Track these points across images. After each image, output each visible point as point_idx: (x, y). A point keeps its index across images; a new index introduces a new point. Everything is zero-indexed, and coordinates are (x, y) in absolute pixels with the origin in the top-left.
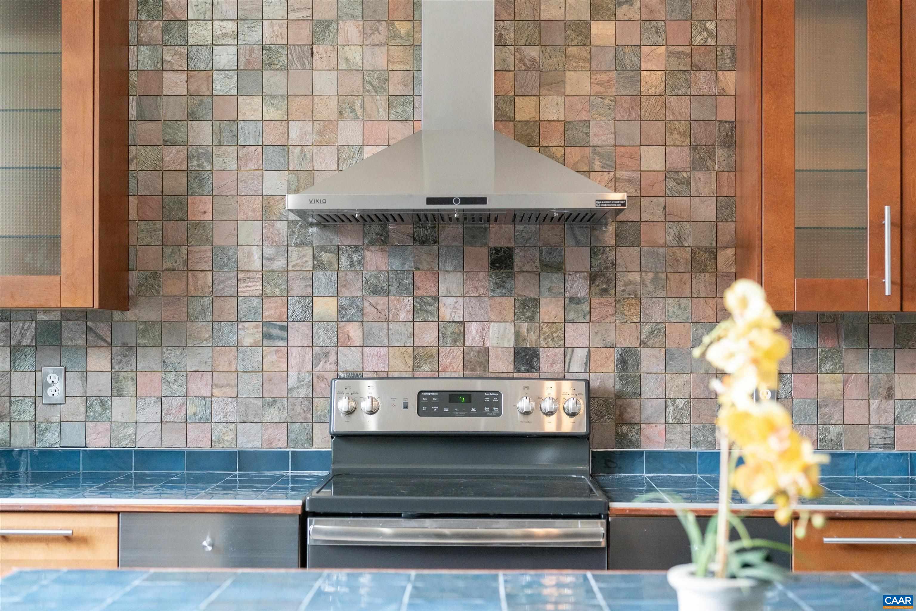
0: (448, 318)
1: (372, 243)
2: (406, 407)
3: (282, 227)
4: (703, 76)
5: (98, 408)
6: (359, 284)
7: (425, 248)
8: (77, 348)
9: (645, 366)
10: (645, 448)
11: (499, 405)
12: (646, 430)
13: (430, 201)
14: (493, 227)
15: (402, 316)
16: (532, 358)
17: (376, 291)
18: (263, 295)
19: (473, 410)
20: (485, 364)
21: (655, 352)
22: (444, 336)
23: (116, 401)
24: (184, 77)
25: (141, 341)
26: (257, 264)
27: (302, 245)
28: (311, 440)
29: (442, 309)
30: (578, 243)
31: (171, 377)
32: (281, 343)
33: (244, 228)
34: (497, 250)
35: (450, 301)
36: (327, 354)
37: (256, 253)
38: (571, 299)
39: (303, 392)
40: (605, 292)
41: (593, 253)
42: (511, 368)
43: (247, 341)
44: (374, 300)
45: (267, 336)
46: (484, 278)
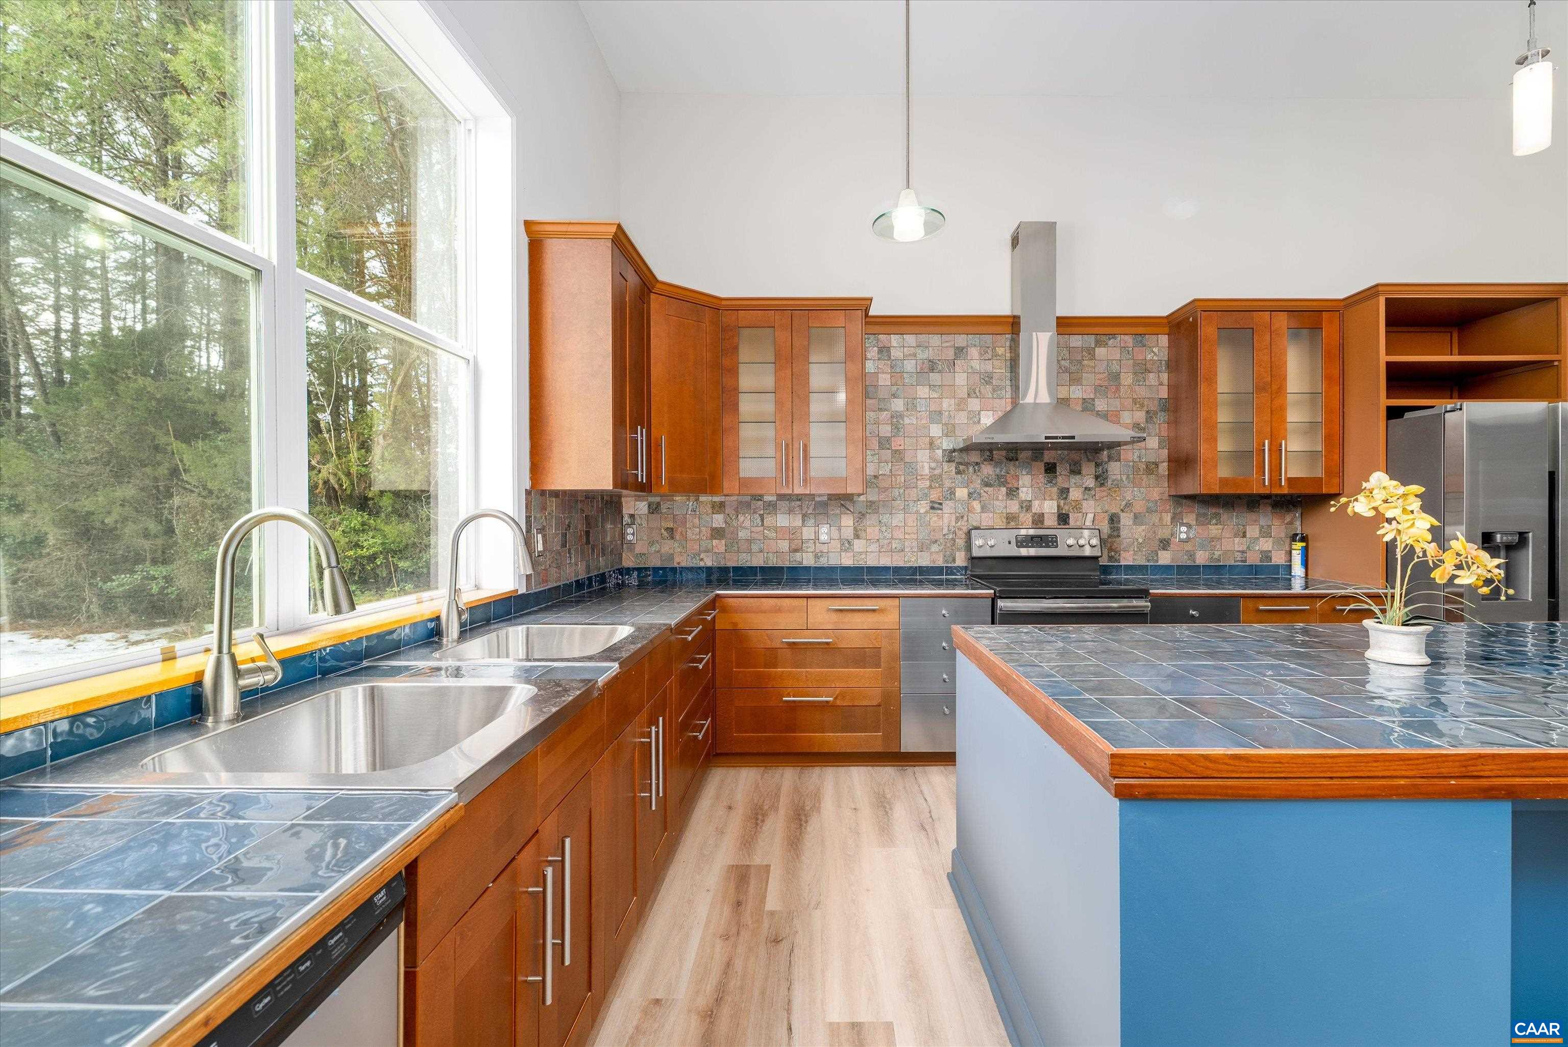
0: (1023, 499)
1: (985, 460)
2: (1010, 543)
3: (939, 453)
4: (1151, 375)
5: (847, 545)
6: (979, 481)
7: (1012, 463)
8: (836, 515)
9: (1123, 522)
10: (1123, 563)
11: (1056, 542)
12: (1123, 554)
13: (1047, 438)
14: (1046, 453)
15: (1000, 497)
16: (1066, 519)
17: (987, 485)
18: (931, 487)
19: (1044, 545)
20: (1042, 522)
21: (1128, 514)
22: (1022, 507)
23: (856, 542)
24: (889, 376)
25: (868, 511)
26: (926, 471)
27: (949, 461)
28: (953, 560)
29: (1021, 494)
30: (1089, 460)
32: (939, 512)
33: (920, 453)
34: (1048, 464)
35: (1025, 489)
36: (962, 517)
37: (926, 466)
38: (1086, 488)
39: (951, 536)
40: (1102, 485)
41: (1097, 465)
42: (1056, 523)
43: (922, 511)
44: (986, 489)
45: (932, 508)
46: (1042, 478)
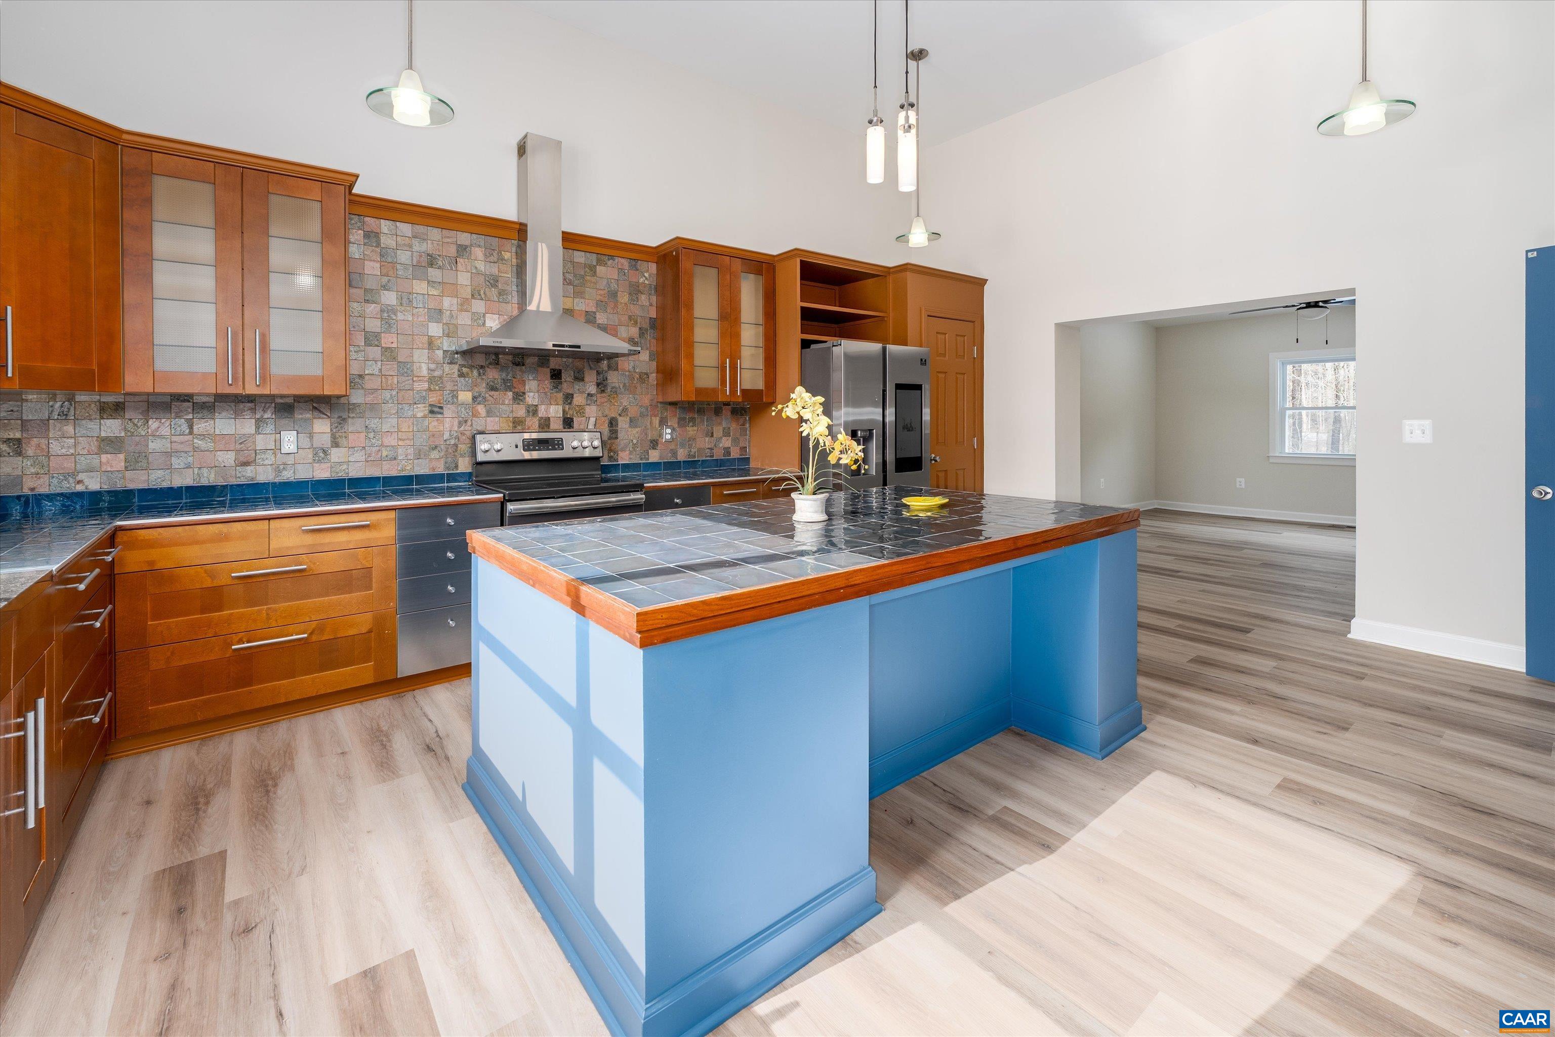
0: (530, 403)
1: (490, 364)
2: (517, 447)
3: (440, 353)
5: (322, 455)
6: (484, 385)
7: (518, 367)
8: (306, 420)
9: (620, 425)
10: (620, 462)
11: (562, 444)
12: (621, 454)
13: (554, 345)
14: (552, 360)
15: (507, 402)
16: (570, 423)
17: (493, 389)
18: (430, 390)
19: (550, 447)
20: (548, 426)
21: (625, 419)
22: (528, 412)
23: (334, 450)
24: (378, 265)
25: (351, 415)
26: (424, 372)
27: (451, 363)
28: (457, 467)
29: (527, 398)
30: (591, 368)
31: (371, 435)
32: (439, 416)
33: (417, 353)
34: (554, 370)
35: (531, 394)
36: (466, 421)
37: (424, 367)
38: (588, 394)
39: (453, 442)
40: (603, 391)
41: (598, 373)
42: (561, 427)
43: (420, 415)
44: (492, 393)
45: (432, 412)
46: (548, 383)
